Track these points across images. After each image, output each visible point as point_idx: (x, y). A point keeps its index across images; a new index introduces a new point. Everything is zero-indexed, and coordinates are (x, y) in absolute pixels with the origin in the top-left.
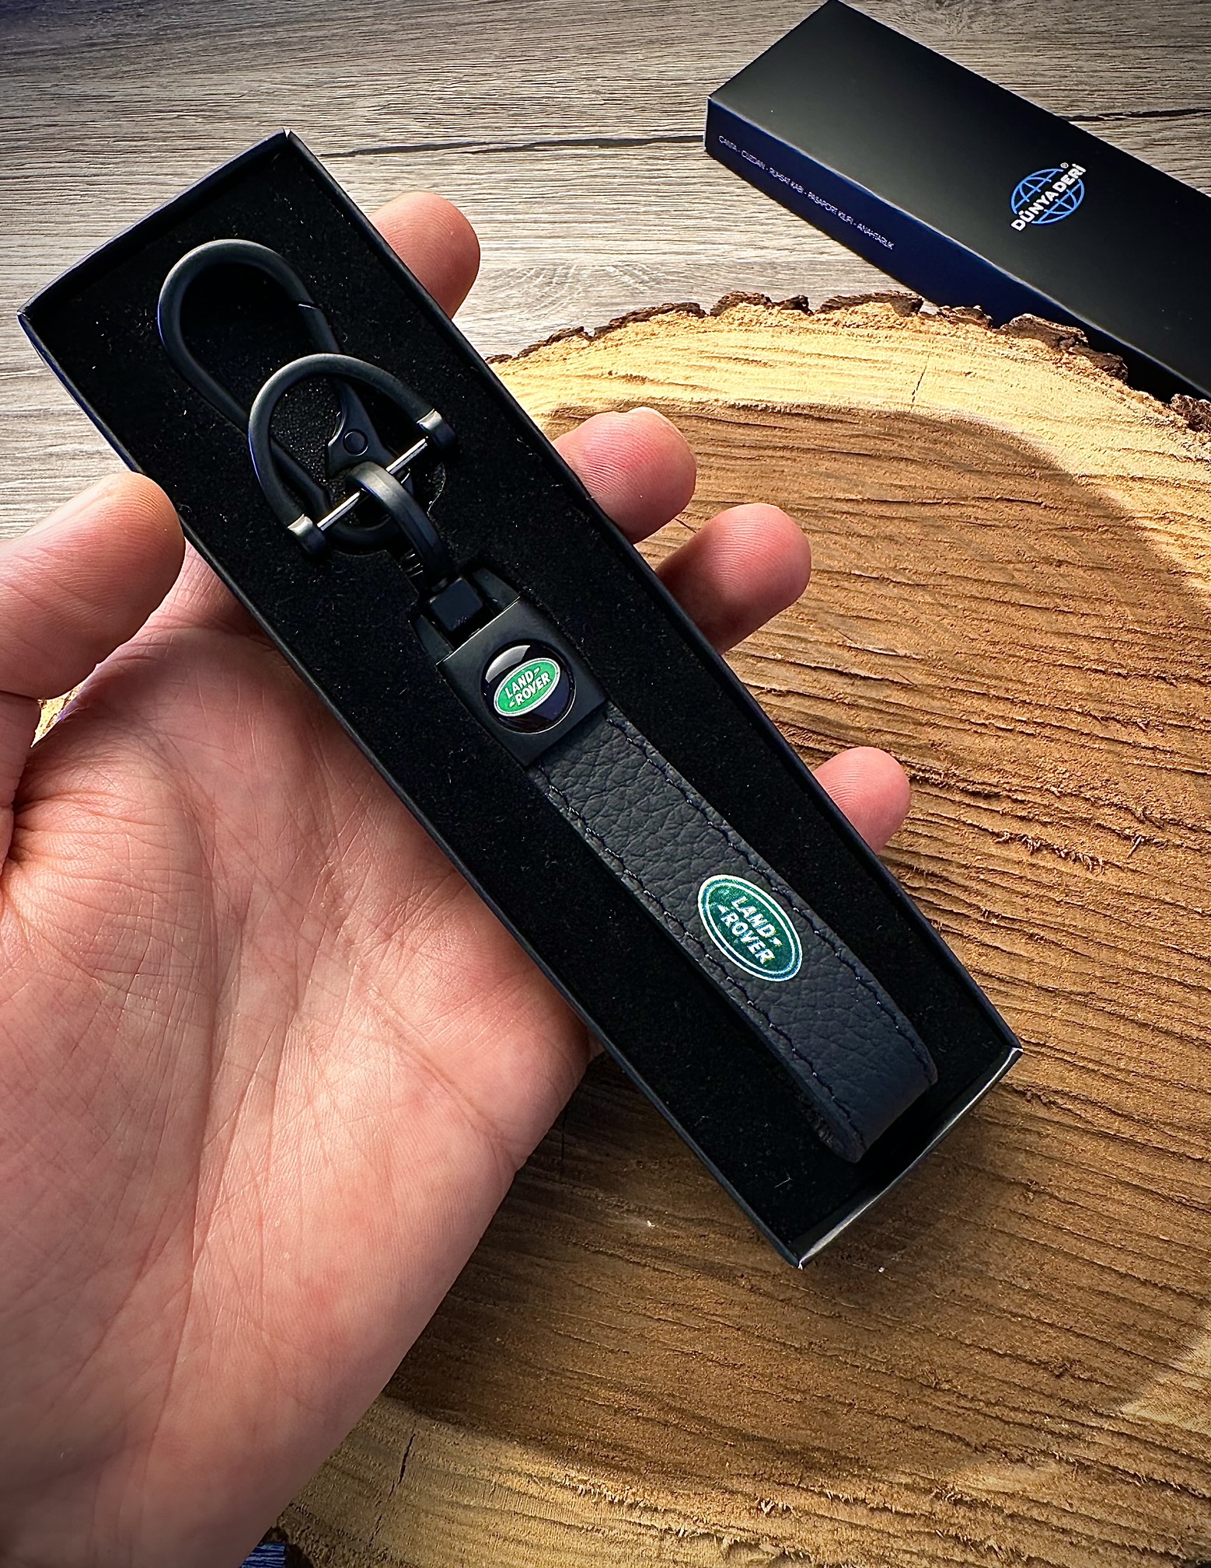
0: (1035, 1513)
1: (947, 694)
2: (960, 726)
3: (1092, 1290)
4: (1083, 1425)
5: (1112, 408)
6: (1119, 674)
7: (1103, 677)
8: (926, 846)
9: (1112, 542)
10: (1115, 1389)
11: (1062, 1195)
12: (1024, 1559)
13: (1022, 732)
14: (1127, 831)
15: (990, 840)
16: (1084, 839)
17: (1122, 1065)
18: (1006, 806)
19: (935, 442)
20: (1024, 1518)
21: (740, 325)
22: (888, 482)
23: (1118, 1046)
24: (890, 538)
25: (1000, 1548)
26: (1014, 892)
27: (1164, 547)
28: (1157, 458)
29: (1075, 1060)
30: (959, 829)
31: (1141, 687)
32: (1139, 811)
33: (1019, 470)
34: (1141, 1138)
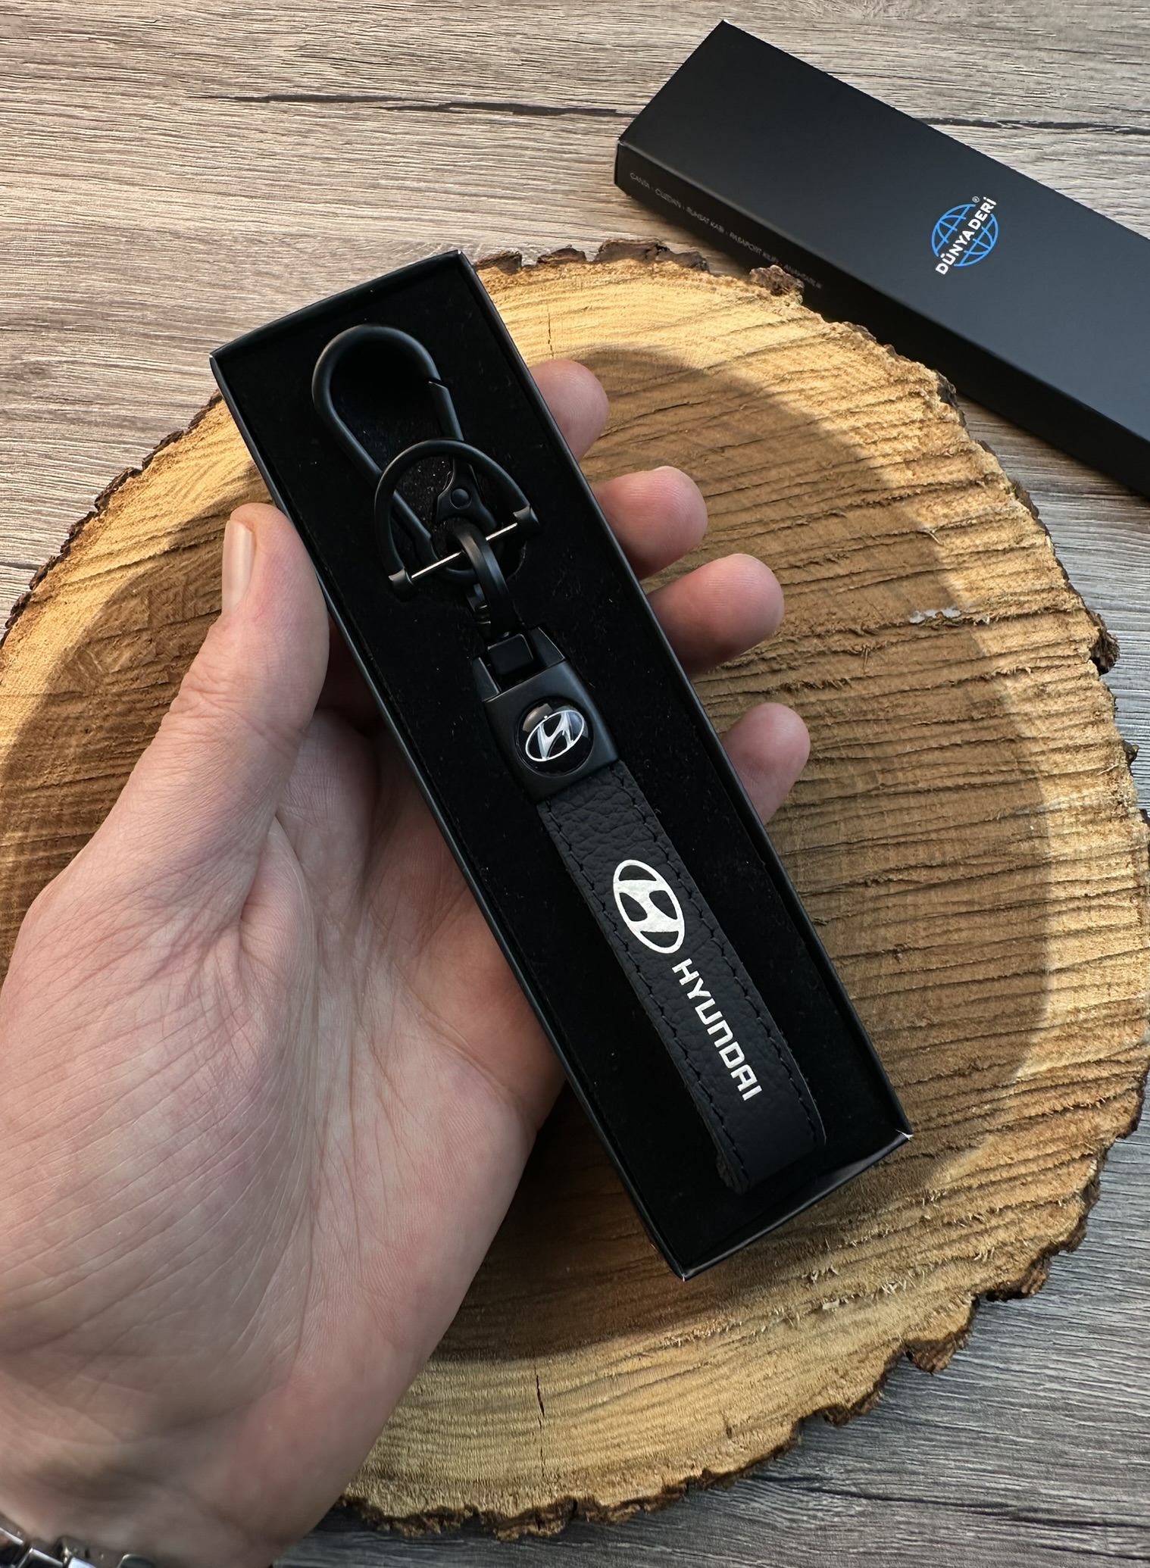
0: (992, 1177)
3: (967, 1003)
4: (998, 1100)
5: (710, 300)
6: (802, 525)
7: (790, 531)
9: (753, 416)
10: (1009, 1063)
11: (922, 944)
14: (858, 648)
16: (829, 667)
17: (924, 830)
18: (763, 666)
20: (986, 1185)
23: (916, 816)
25: (979, 1214)
27: (793, 405)
28: (760, 331)
29: (890, 841)
30: (737, 700)
31: (820, 527)
32: (858, 628)
33: (659, 381)
34: (957, 876)
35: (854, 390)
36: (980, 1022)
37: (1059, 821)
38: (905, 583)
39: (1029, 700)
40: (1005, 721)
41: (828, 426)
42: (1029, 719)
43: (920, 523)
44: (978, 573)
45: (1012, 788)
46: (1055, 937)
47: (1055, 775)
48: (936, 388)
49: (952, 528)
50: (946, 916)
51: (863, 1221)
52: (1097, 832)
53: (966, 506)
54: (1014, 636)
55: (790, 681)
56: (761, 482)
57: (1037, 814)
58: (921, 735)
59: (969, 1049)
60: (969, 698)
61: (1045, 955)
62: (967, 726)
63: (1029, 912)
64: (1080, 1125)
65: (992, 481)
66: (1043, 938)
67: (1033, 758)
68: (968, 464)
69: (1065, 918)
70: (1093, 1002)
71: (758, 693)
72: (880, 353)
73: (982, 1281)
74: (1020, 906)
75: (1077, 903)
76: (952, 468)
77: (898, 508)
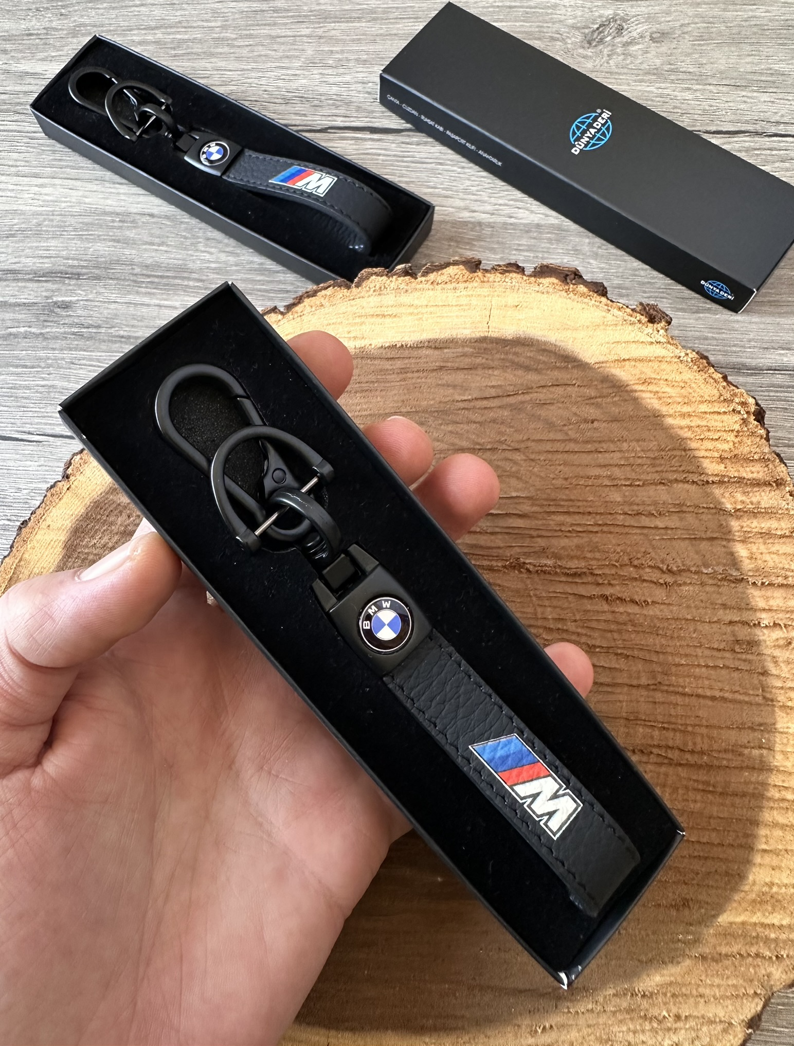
0: (684, 990)
1: (545, 516)
2: (556, 534)
4: (700, 934)
5: (604, 317)
6: (639, 485)
7: (629, 488)
8: (551, 613)
9: (619, 402)
10: (713, 909)
12: (683, 1018)
13: (592, 532)
14: (661, 581)
15: (585, 601)
16: (637, 589)
17: (683, 722)
18: (590, 579)
19: (507, 354)
20: (678, 995)
21: (374, 291)
22: (485, 384)
23: (679, 711)
24: (494, 421)
26: (605, 630)
27: (648, 401)
28: (634, 345)
29: (656, 724)
30: (567, 598)
31: (651, 491)
32: (665, 568)
33: (558, 364)
34: (699, 762)
35: (694, 400)
36: (698, 874)
37: (785, 741)
38: (704, 543)
39: (779, 646)
40: (757, 658)
41: (670, 421)
42: (776, 661)
43: (723, 503)
44: (758, 547)
45: (754, 708)
46: (766, 825)
47: (787, 706)
48: (753, 410)
49: (746, 512)
50: (687, 788)
51: (583, 997)
53: (758, 498)
54: (777, 599)
55: (608, 593)
56: (616, 449)
57: (769, 732)
58: (695, 654)
59: (683, 890)
60: (734, 635)
61: (755, 836)
62: (728, 655)
63: (749, 802)
64: (757, 969)
65: (781, 484)
66: (756, 823)
67: (773, 690)
68: (766, 469)
69: (775, 812)
70: (786, 881)
71: (582, 596)
72: (716, 378)
74: (744, 795)
75: (785, 805)
76: (753, 469)
77: (709, 489)
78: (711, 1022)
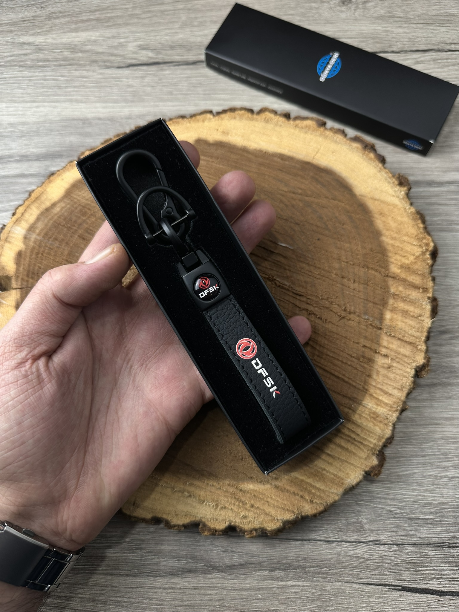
0: (261, 496)
1: (296, 261)
2: (298, 272)
5: (376, 174)
6: (351, 264)
12: (255, 507)
13: (316, 277)
14: (339, 313)
15: (297, 309)
16: (325, 313)
18: (304, 299)
30: (289, 304)
31: (356, 269)
32: (343, 307)
35: (402, 233)
37: (363, 410)
38: (370, 304)
39: (383, 367)
40: (370, 368)
42: (378, 373)
43: (390, 289)
44: (398, 316)
45: (356, 390)
47: (373, 396)
48: (430, 249)
49: (400, 297)
52: (373, 423)
53: (410, 293)
54: (395, 345)
55: (310, 309)
57: (357, 403)
60: (363, 353)
62: (356, 361)
64: (299, 502)
65: (425, 291)
66: (331, 441)
67: (370, 386)
68: (421, 281)
69: (343, 440)
71: (296, 306)
73: (235, 522)
75: (350, 439)
76: (414, 278)
77: (386, 278)
78: (266, 514)
